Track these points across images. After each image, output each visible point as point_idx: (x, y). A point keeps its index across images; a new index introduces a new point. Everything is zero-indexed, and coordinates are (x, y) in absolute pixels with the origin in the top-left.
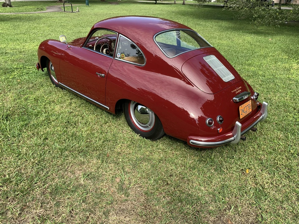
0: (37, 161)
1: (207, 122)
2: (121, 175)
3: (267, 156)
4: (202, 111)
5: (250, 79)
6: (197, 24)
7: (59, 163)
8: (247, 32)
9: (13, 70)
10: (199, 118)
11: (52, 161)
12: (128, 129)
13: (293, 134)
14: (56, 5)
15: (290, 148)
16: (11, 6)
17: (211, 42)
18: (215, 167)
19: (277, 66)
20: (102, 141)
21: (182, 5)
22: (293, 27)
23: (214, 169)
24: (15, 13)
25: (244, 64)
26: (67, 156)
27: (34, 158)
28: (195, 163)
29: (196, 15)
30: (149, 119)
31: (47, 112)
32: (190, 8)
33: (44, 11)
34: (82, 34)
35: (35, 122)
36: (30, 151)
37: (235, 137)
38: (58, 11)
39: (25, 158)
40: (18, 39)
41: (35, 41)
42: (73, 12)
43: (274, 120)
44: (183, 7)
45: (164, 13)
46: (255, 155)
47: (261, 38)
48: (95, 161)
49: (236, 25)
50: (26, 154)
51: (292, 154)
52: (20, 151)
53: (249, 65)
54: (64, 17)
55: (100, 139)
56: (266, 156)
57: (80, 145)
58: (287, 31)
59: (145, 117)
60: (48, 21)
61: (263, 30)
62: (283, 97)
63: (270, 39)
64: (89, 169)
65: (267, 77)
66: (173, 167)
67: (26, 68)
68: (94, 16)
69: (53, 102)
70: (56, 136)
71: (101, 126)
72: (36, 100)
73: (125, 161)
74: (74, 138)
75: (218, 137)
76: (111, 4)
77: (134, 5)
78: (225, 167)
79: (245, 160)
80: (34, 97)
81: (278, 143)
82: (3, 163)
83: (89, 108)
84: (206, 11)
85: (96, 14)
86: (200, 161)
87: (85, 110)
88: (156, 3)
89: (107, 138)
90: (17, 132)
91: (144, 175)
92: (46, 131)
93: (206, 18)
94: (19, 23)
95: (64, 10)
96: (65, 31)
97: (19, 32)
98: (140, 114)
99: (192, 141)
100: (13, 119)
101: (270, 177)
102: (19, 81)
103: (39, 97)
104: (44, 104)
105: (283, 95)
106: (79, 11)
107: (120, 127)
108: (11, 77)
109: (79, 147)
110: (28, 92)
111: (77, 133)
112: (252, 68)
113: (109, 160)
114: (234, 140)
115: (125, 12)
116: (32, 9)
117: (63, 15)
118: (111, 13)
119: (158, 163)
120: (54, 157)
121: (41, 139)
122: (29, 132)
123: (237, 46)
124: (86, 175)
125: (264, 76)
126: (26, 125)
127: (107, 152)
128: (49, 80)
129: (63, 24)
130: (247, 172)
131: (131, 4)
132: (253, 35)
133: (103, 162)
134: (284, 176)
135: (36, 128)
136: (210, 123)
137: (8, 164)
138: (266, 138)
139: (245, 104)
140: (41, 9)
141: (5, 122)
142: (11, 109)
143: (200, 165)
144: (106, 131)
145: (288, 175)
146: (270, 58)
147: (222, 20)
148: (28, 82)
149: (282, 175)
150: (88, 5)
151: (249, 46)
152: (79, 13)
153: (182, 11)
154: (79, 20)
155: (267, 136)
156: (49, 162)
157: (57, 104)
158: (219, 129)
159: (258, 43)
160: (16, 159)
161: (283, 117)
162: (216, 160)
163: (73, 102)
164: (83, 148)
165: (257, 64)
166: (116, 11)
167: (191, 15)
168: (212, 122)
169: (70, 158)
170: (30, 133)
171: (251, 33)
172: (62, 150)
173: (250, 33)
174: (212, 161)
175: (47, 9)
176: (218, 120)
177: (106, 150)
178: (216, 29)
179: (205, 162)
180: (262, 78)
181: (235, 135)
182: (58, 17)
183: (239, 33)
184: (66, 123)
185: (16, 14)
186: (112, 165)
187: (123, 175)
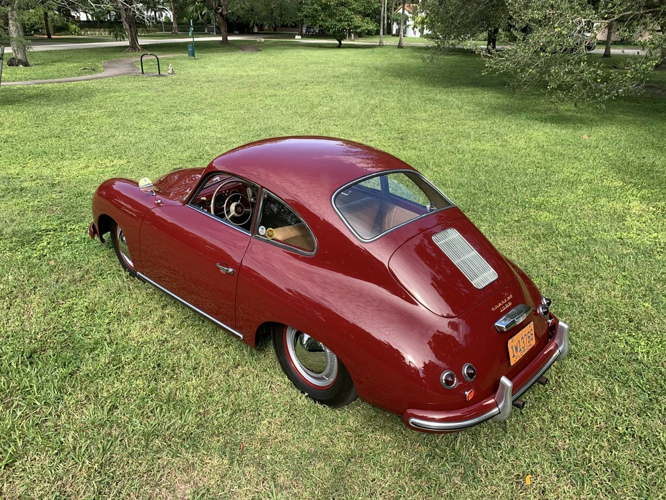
0: (96, 465)
1: (444, 378)
2: (271, 495)
3: (570, 440)
4: (431, 348)
5: (539, 245)
6: (429, 100)
7: (142, 469)
8: (537, 119)
9: (38, 235)
10: (426, 366)
11: (128, 463)
12: (282, 381)
13: (625, 384)
14: (124, 58)
15: (618, 419)
16: (26, 64)
17: (459, 146)
18: (461, 470)
19: (597, 208)
20: (229, 412)
21: (397, 50)
22: (637, 101)
23: (460, 473)
24: (36, 81)
25: (527, 205)
26: (159, 451)
27: (90, 458)
28: (421, 462)
29: (426, 75)
30: (327, 363)
31: (115, 343)
32: (414, 57)
33: (99, 75)
34: (182, 133)
35: (91, 368)
36: (83, 441)
37: (502, 406)
38: (129, 73)
39: (73, 459)
40: (47, 150)
41: (83, 154)
42: (162, 75)
43: (586, 349)
44: (398, 55)
45: (358, 71)
46: (545, 439)
47: (564, 133)
48: (216, 462)
49: (512, 100)
50: (75, 448)
51: (622, 435)
52: (62, 443)
53: (538, 207)
54: (142, 90)
55: (225, 407)
56: (567, 441)
57: (185, 421)
58: (623, 113)
59: (317, 359)
60: (108, 101)
61: (570, 110)
62: (608, 291)
63: (585, 136)
64: (205, 480)
65: (575, 239)
66: (377, 474)
67: (65, 228)
68: (207, 85)
69: (127, 315)
70: (135, 401)
71: (227, 373)
72: (90, 311)
73: (278, 460)
74: (171, 404)
75: (466, 410)
76: (243, 50)
77: (292, 51)
78: (483, 470)
79: (523, 451)
80: (85, 304)
81: (592, 409)
82: (28, 470)
83: (200, 329)
84: (449, 65)
85: (210, 79)
86: (432, 456)
87: (193, 333)
88: (340, 46)
89: (239, 405)
90: (53, 394)
91: (316, 493)
92: (114, 390)
93: (449, 82)
94: (45, 108)
95: (141, 71)
96: (144, 125)
97: (46, 132)
98: (306, 352)
99: (413, 420)
100: (43, 362)
101: (574, 493)
102: (52, 263)
103: (96, 305)
104: (107, 321)
105: (608, 283)
106: (173, 73)
107: (266, 377)
108: (35, 255)
109: (183, 426)
110: (72, 292)
111: (178, 394)
112: (545, 216)
113: (244, 457)
114: (500, 413)
115: (273, 70)
116: (71, 70)
117: (141, 84)
118: (244, 74)
119: (345, 464)
120: (131, 455)
121: (102, 407)
122: (79, 392)
123: (513, 157)
124: (199, 496)
125: (570, 237)
126: (71, 374)
127: (239, 438)
128: (116, 259)
129: (139, 108)
130: (528, 482)
131: (285, 49)
132: (549, 125)
133: (232, 463)
134: (603, 490)
135: (92, 382)
136: (448, 383)
137: (39, 472)
138: (567, 397)
139: (519, 334)
140: (92, 70)
141: (28, 370)
142: (39, 336)
143: (432, 467)
144: (237, 387)
145: (610, 486)
146: (583, 187)
147: (483, 86)
148: (72, 265)
149: (599, 486)
150: (193, 55)
151: (539, 155)
152: (174, 77)
153: (396, 65)
154: (174, 96)
155: (571, 391)
156: (122, 466)
157: (134, 321)
158: (466, 393)
159: (558, 147)
160: (54, 461)
161: (606, 342)
162: (463, 453)
163: (168, 314)
164: (190, 428)
165: (556, 203)
166: (254, 68)
167: (417, 75)
168: (454, 380)
169: (165, 453)
170: (81, 396)
171: (545, 120)
172: (148, 436)
173: (542, 121)
174: (457, 456)
175: (105, 67)
176: (465, 372)
177: (238, 432)
178: (469, 112)
179: (443, 458)
180: (565, 242)
181: (500, 402)
182: (129, 90)
183: (518, 122)
184: (154, 368)
185: (39, 84)
186: (252, 469)
187: (274, 493)
